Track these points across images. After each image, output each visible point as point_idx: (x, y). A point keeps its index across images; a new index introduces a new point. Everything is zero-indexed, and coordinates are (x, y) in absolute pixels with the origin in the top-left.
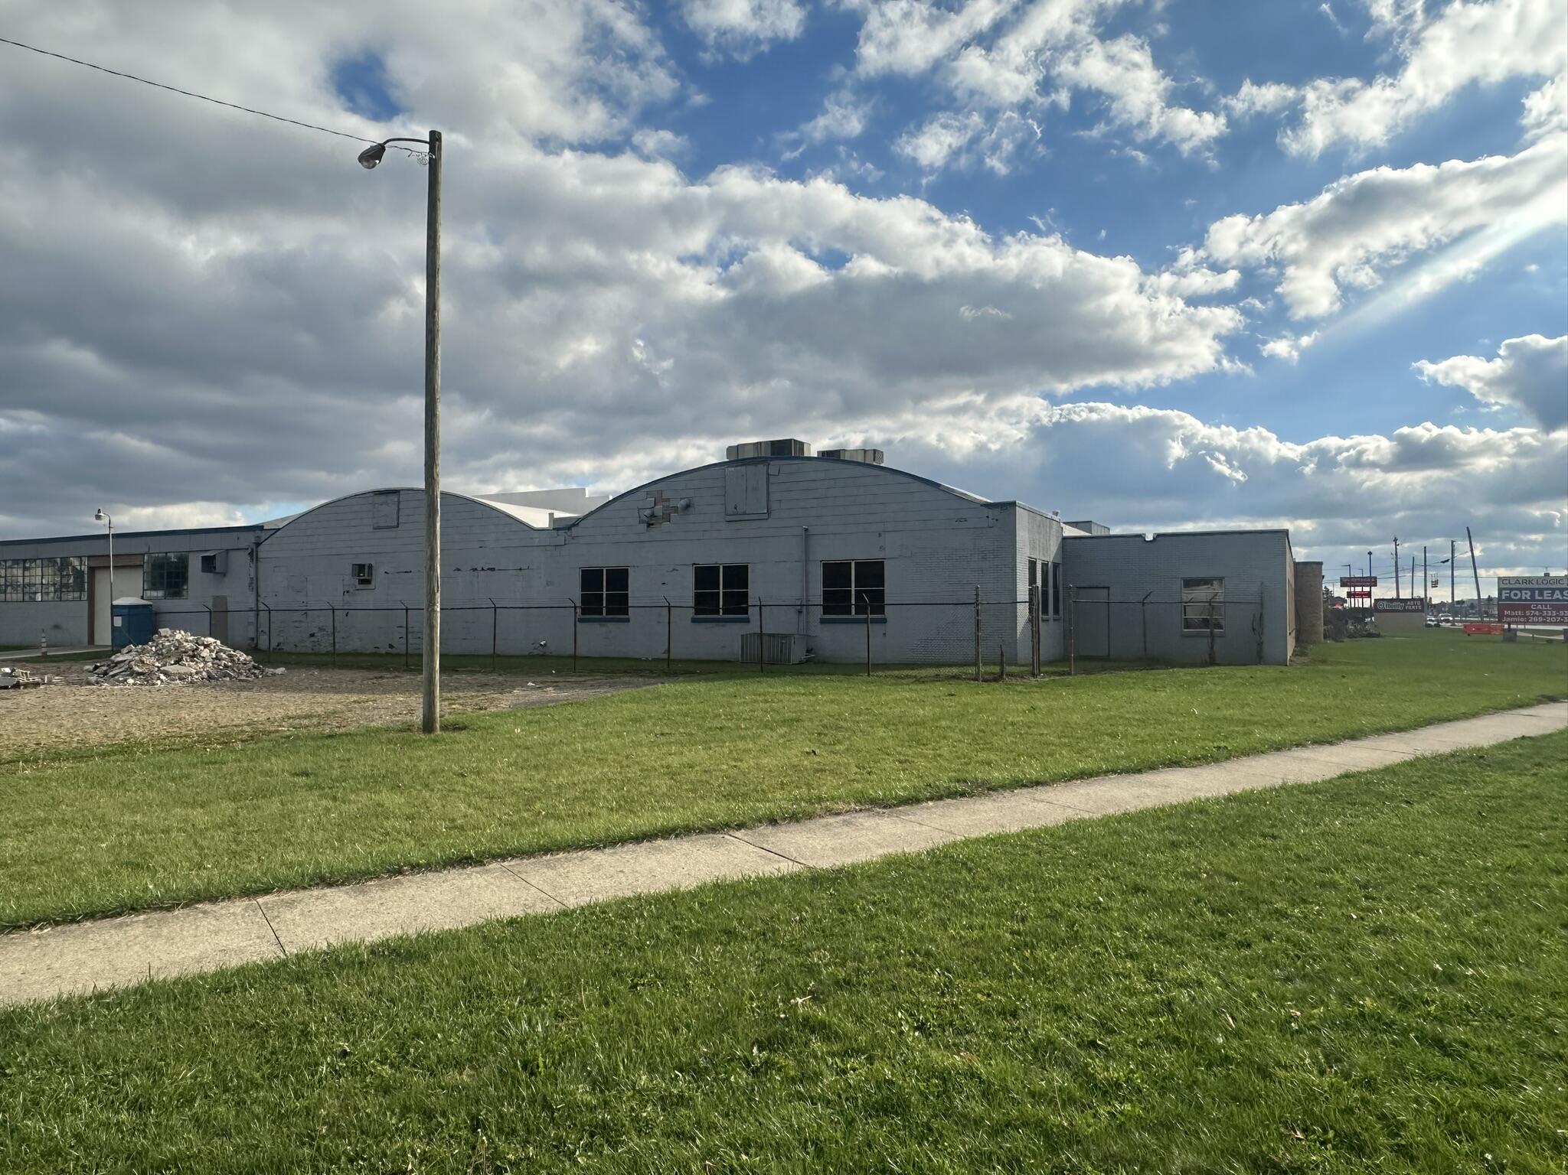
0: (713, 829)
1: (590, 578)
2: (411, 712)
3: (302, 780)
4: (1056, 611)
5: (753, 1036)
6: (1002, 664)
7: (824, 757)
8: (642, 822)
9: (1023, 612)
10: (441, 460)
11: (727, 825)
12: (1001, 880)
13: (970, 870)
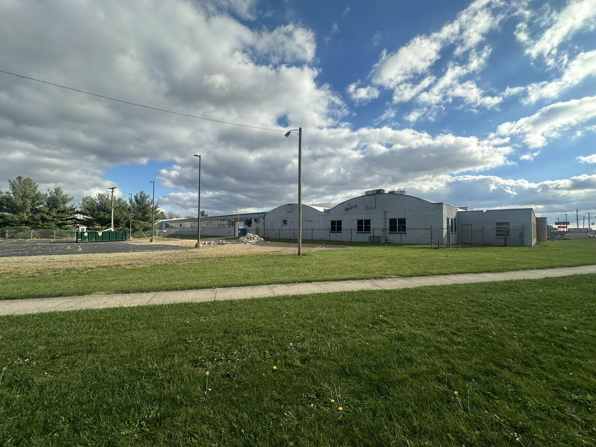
0: (361, 279)
1: (333, 223)
2: (295, 251)
3: (275, 264)
4: (455, 231)
5: (370, 322)
6: (438, 245)
7: (389, 265)
8: (345, 276)
9: (445, 231)
10: (302, 198)
11: (365, 278)
12: (433, 296)
13: (425, 293)
